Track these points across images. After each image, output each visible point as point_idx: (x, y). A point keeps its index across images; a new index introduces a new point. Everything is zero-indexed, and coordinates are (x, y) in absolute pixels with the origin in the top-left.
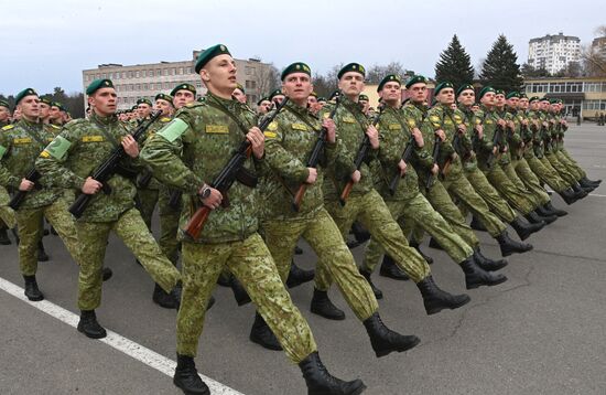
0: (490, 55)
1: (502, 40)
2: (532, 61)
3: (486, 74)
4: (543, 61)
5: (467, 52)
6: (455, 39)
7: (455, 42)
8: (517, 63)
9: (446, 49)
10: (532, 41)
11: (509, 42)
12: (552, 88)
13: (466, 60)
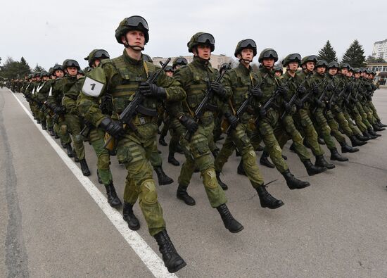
0: (348, 51)
1: (356, 43)
2: (375, 54)
3: (344, 61)
4: (382, 54)
5: (334, 50)
6: (328, 42)
7: (328, 44)
8: (364, 55)
9: (323, 48)
10: (376, 43)
11: (360, 44)
12: (384, 69)
13: (333, 54)
